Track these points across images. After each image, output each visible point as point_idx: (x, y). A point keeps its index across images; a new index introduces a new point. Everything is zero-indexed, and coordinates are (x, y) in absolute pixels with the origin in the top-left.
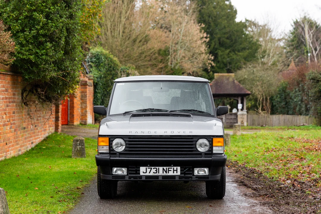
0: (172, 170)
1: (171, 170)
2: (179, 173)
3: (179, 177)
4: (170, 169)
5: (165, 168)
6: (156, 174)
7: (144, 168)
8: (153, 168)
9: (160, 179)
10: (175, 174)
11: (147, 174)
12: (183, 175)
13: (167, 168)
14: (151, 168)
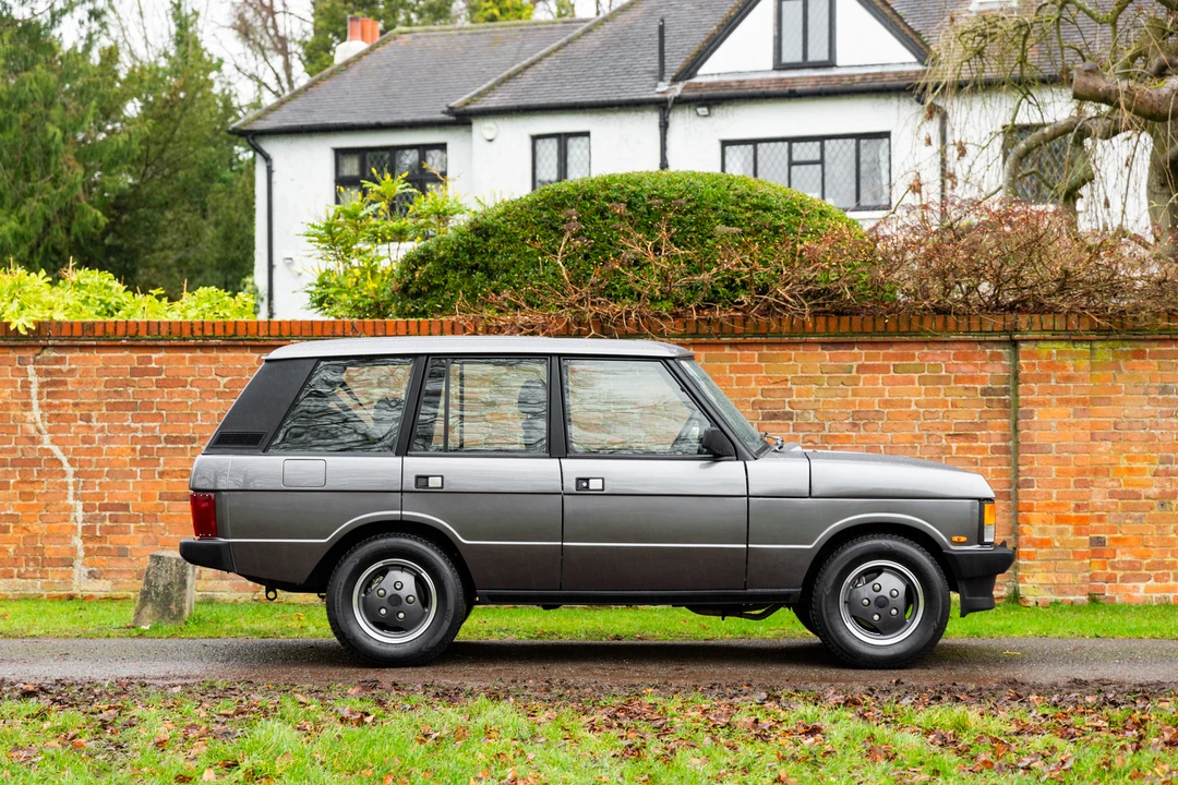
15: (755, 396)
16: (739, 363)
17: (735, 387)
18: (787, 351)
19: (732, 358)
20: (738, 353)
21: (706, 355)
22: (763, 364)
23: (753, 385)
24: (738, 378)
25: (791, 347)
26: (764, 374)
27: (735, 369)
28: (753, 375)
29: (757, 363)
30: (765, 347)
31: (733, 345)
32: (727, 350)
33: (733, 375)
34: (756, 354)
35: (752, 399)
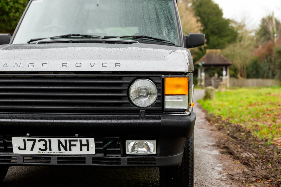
0: (78, 143)
1: (75, 145)
2: (92, 151)
3: (93, 159)
4: (72, 143)
5: (62, 140)
6: (45, 153)
7: (21, 139)
8: (37, 139)
9: (54, 162)
10: (85, 152)
11: (28, 151)
12: (101, 155)
13: (68, 139)
14: (35, 141)
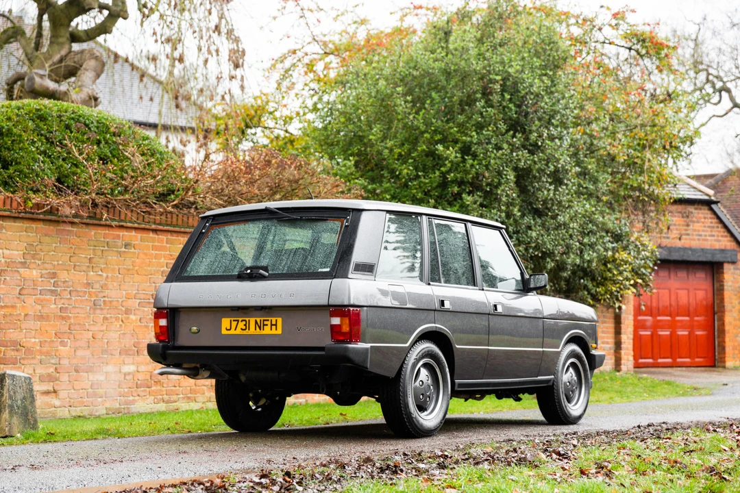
15: (163, 267)
16: (156, 244)
17: (154, 260)
18: (180, 238)
19: (153, 240)
20: (156, 236)
21: (141, 237)
22: (168, 245)
23: (162, 260)
24: (156, 254)
25: (182, 235)
26: (168, 253)
27: (154, 248)
28: (163, 253)
29: (165, 244)
30: (169, 234)
31: (155, 231)
32: (151, 235)
33: (153, 252)
34: (165, 238)
35: (162, 269)
